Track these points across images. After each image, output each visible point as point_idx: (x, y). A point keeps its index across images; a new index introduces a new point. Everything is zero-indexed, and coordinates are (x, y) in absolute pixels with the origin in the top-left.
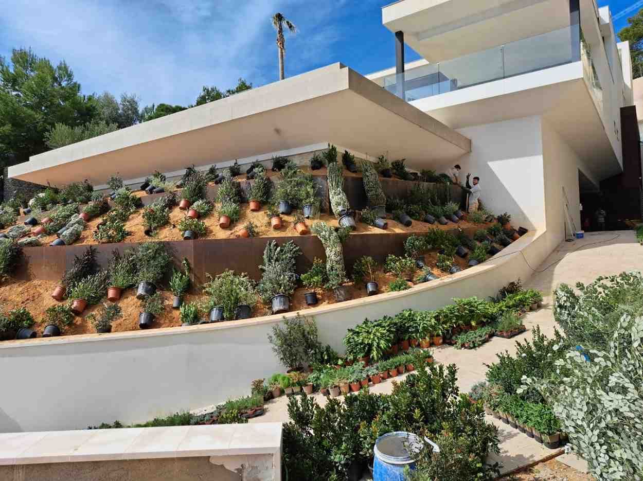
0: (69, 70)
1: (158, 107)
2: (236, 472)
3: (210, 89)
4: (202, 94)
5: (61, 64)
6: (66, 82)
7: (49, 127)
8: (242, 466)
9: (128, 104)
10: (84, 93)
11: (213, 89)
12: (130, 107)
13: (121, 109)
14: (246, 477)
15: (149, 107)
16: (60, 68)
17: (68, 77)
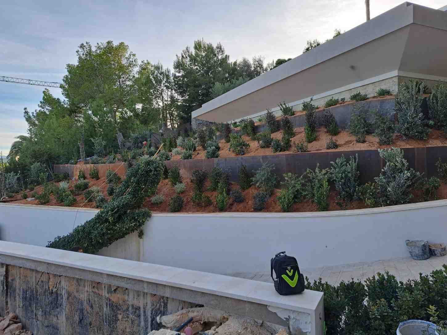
0: (222, 48)
1: (277, 62)
2: (285, 320)
3: (312, 42)
4: (307, 47)
5: (218, 45)
6: (221, 56)
7: (212, 85)
8: (289, 316)
9: (257, 63)
10: (231, 61)
11: (314, 42)
12: (258, 65)
13: (253, 67)
14: (292, 325)
15: (270, 63)
16: (217, 48)
17: (222, 52)
